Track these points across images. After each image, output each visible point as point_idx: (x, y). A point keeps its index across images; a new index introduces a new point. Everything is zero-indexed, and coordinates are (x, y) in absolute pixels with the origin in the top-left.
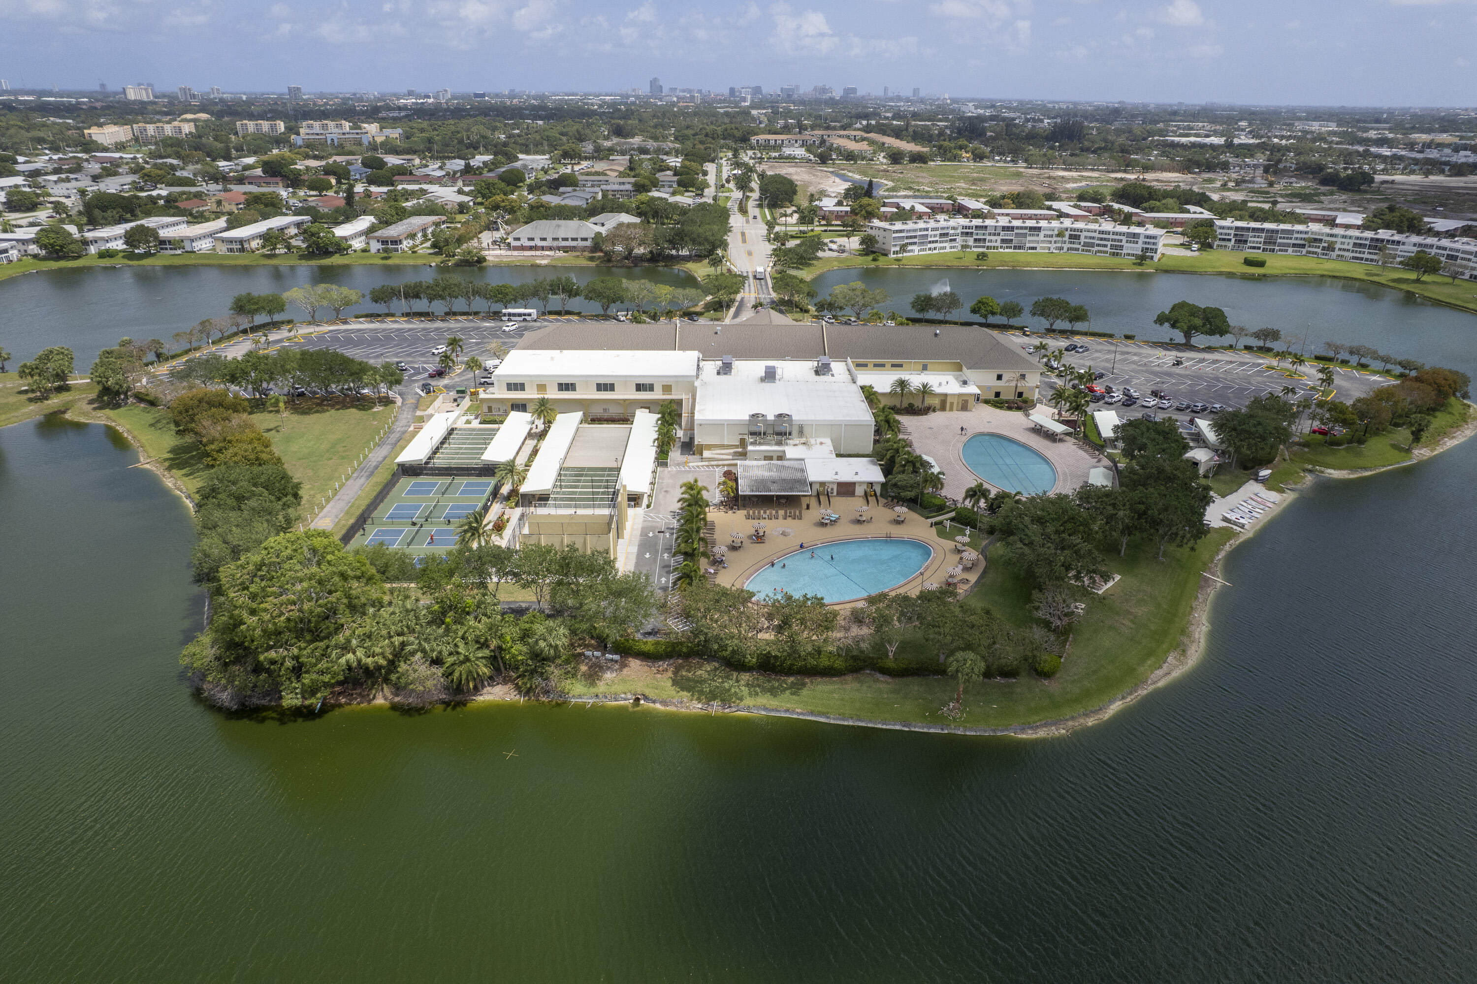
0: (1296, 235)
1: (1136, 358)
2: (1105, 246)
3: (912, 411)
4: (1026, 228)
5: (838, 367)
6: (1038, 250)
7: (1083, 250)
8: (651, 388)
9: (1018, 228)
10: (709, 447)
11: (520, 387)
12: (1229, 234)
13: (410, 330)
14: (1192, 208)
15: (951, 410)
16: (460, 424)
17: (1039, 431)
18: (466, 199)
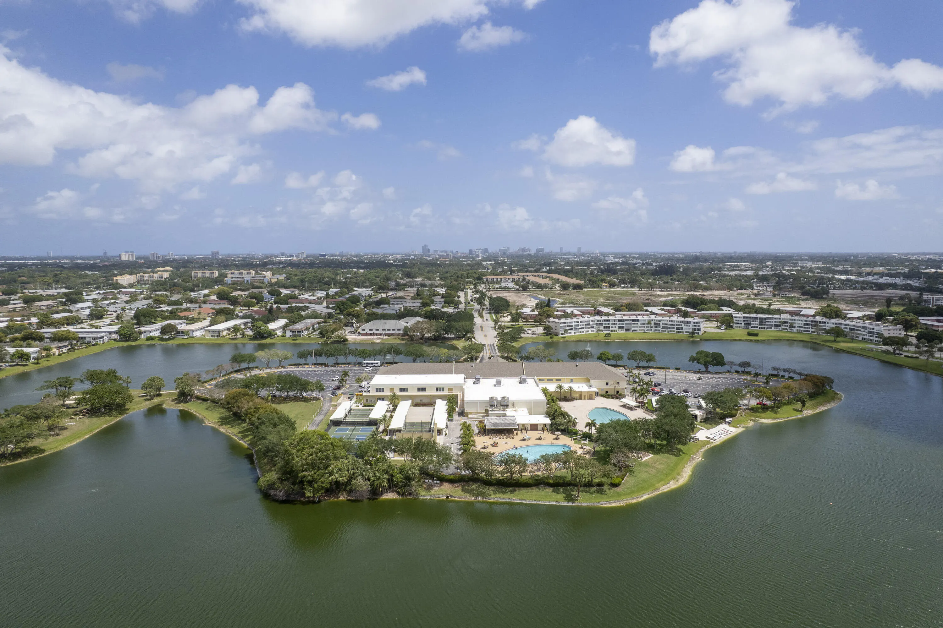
0: (775, 320)
1: (679, 377)
2: (673, 328)
3: (566, 399)
4: (631, 320)
5: (530, 381)
6: (638, 331)
7: (662, 331)
8: (443, 390)
9: (626, 320)
10: (471, 413)
11: (382, 390)
12: (740, 321)
13: (318, 371)
14: (724, 308)
15: (585, 399)
16: (354, 407)
17: (625, 406)
18: (332, 311)
